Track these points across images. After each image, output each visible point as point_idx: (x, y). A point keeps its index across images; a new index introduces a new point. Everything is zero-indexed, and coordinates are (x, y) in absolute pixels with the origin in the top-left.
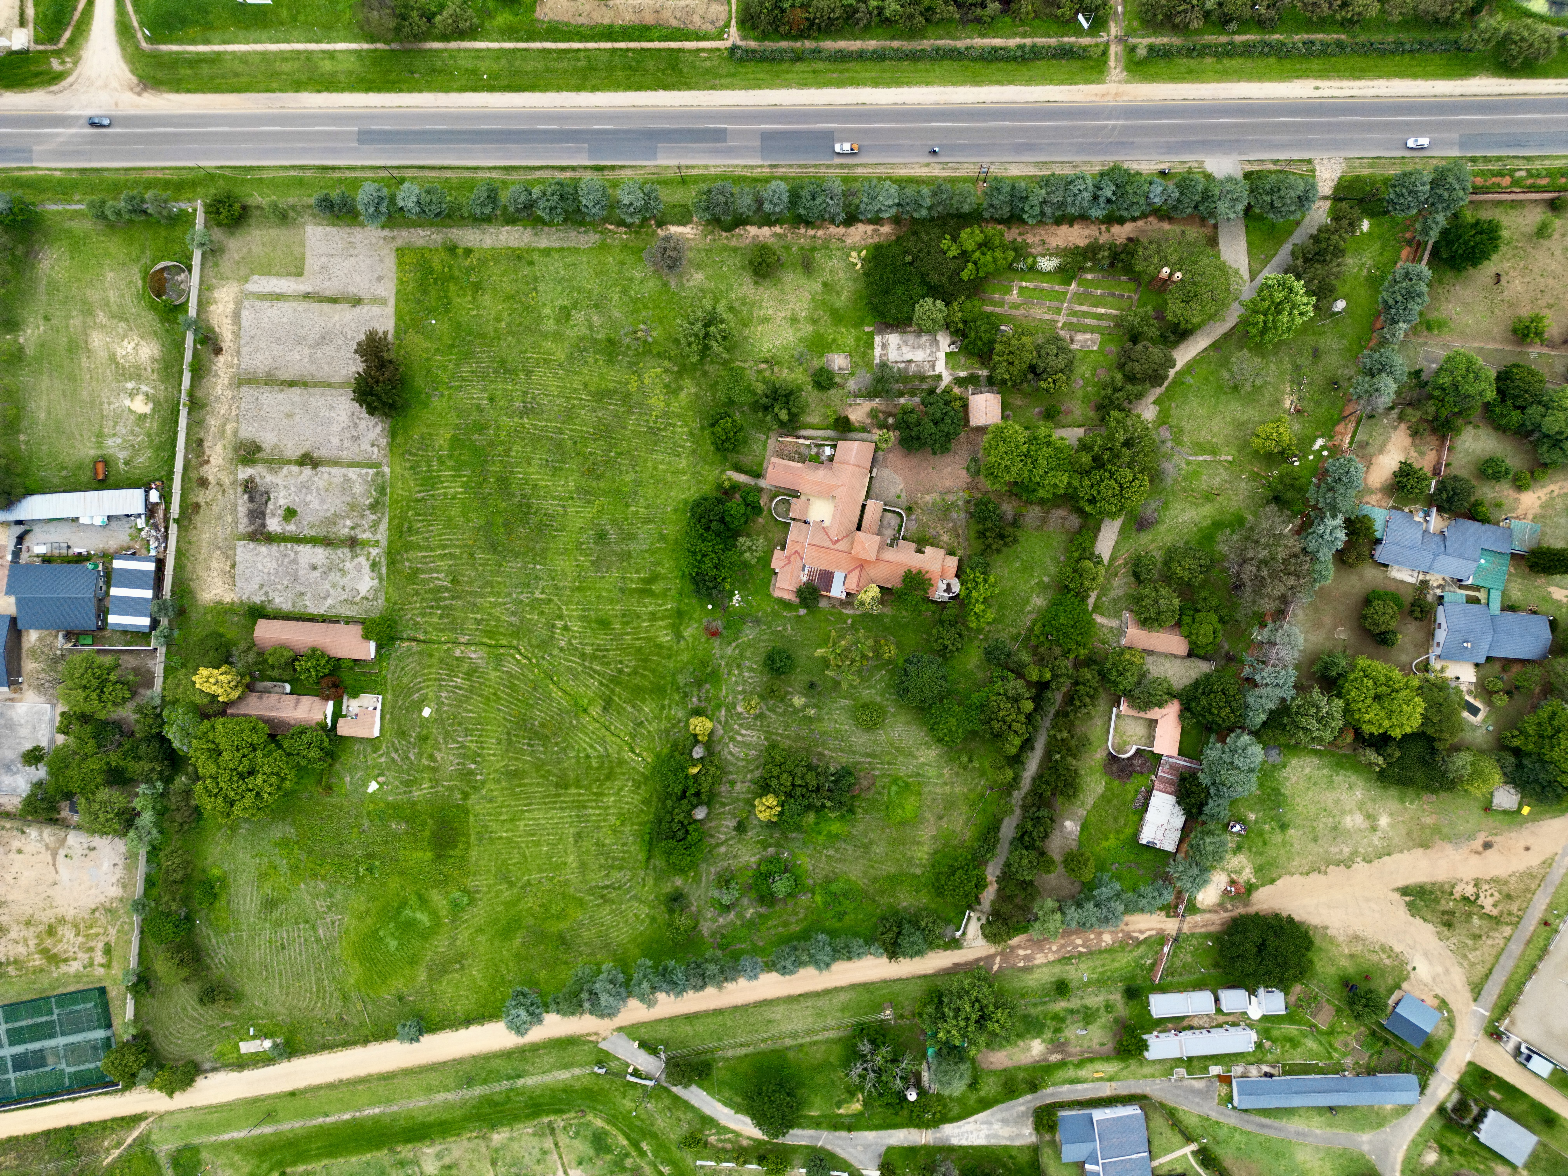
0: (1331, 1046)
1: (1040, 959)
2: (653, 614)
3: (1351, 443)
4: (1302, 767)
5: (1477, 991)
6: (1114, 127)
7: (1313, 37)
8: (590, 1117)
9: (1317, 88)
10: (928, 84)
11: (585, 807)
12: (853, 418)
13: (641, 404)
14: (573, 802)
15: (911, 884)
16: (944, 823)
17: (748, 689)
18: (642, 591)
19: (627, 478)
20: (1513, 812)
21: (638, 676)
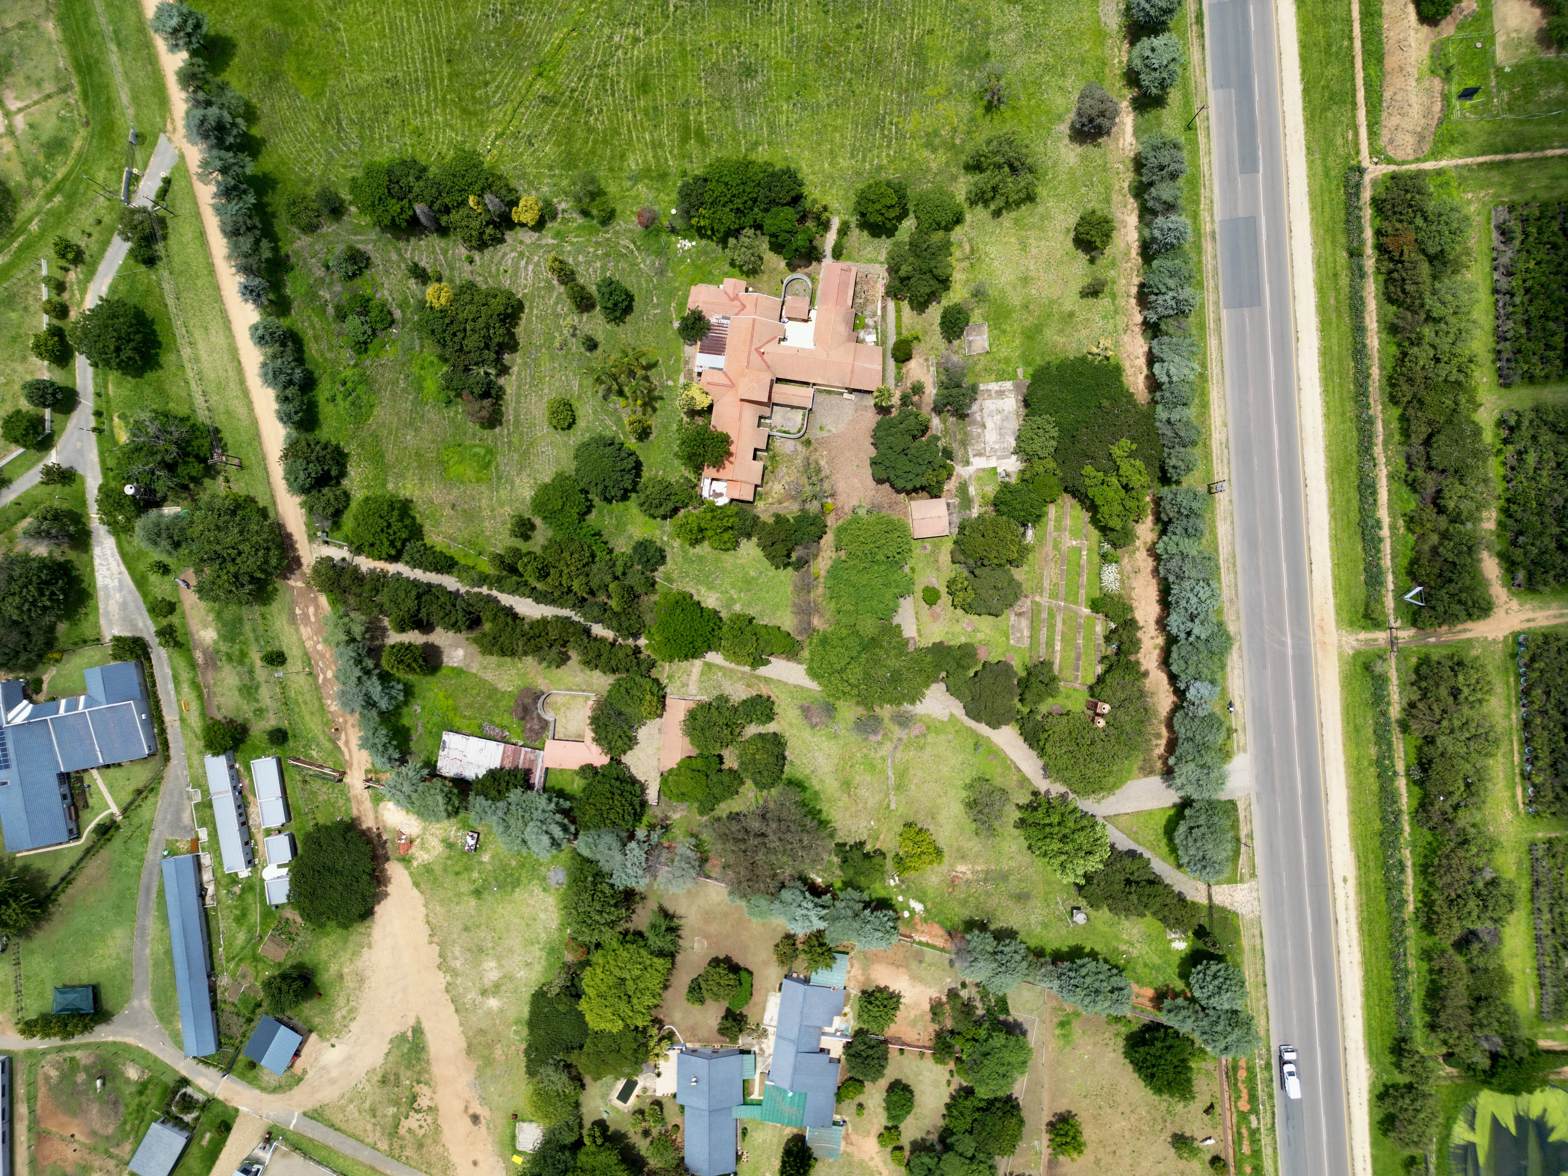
0: (241, 960)
1: (306, 632)
2: (661, 145)
3: (920, 943)
4: (546, 910)
5: (315, 1115)
6: (1283, 644)
7: (1409, 872)
8: (83, 132)
9: (1345, 880)
10: (1327, 416)
11: (428, 88)
12: (913, 364)
13: (911, 103)
14: (433, 72)
15: (375, 478)
16: (447, 511)
17: (581, 269)
18: (686, 129)
19: (821, 96)
20: (514, 1146)
21: (585, 134)
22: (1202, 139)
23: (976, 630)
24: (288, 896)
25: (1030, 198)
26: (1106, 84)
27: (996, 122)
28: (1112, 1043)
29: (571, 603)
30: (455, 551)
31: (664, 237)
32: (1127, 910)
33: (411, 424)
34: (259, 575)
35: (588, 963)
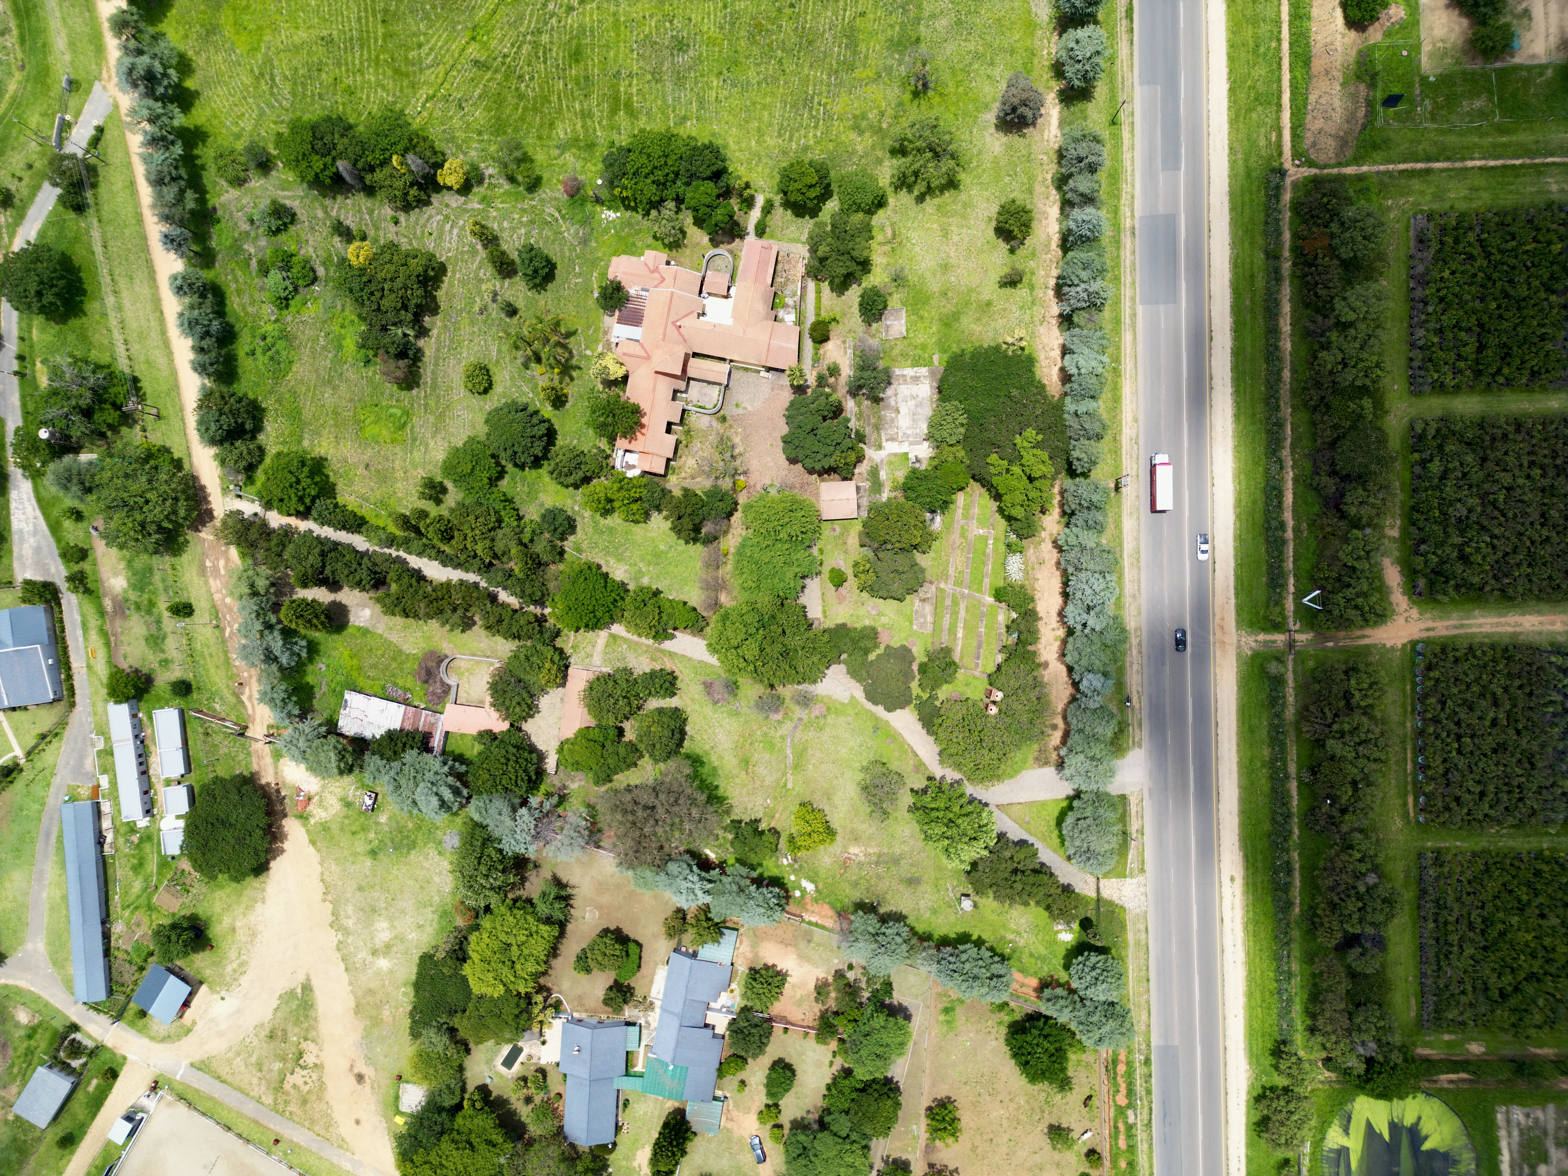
0: (136, 908)
1: (215, 584)
2: (590, 115)
3: (810, 923)
4: (440, 874)
5: (202, 1066)
7: (1297, 875)
8: (18, 76)
9: (1232, 879)
10: (1237, 417)
11: (362, 47)
12: (830, 346)
13: (841, 84)
14: (368, 32)
15: (291, 435)
16: (361, 471)
17: (505, 235)
18: (616, 99)
19: (752, 73)
20: (397, 1107)
21: (516, 101)
22: (1126, 134)
23: (880, 614)
24: (181, 847)
25: (952, 184)
26: (1035, 74)
27: (923, 108)
28: (994, 1031)
29: (476, 567)
30: (366, 511)
31: (589, 207)
32: (1012, 899)
33: (330, 382)
34: (166, 524)
35: (477, 928)
